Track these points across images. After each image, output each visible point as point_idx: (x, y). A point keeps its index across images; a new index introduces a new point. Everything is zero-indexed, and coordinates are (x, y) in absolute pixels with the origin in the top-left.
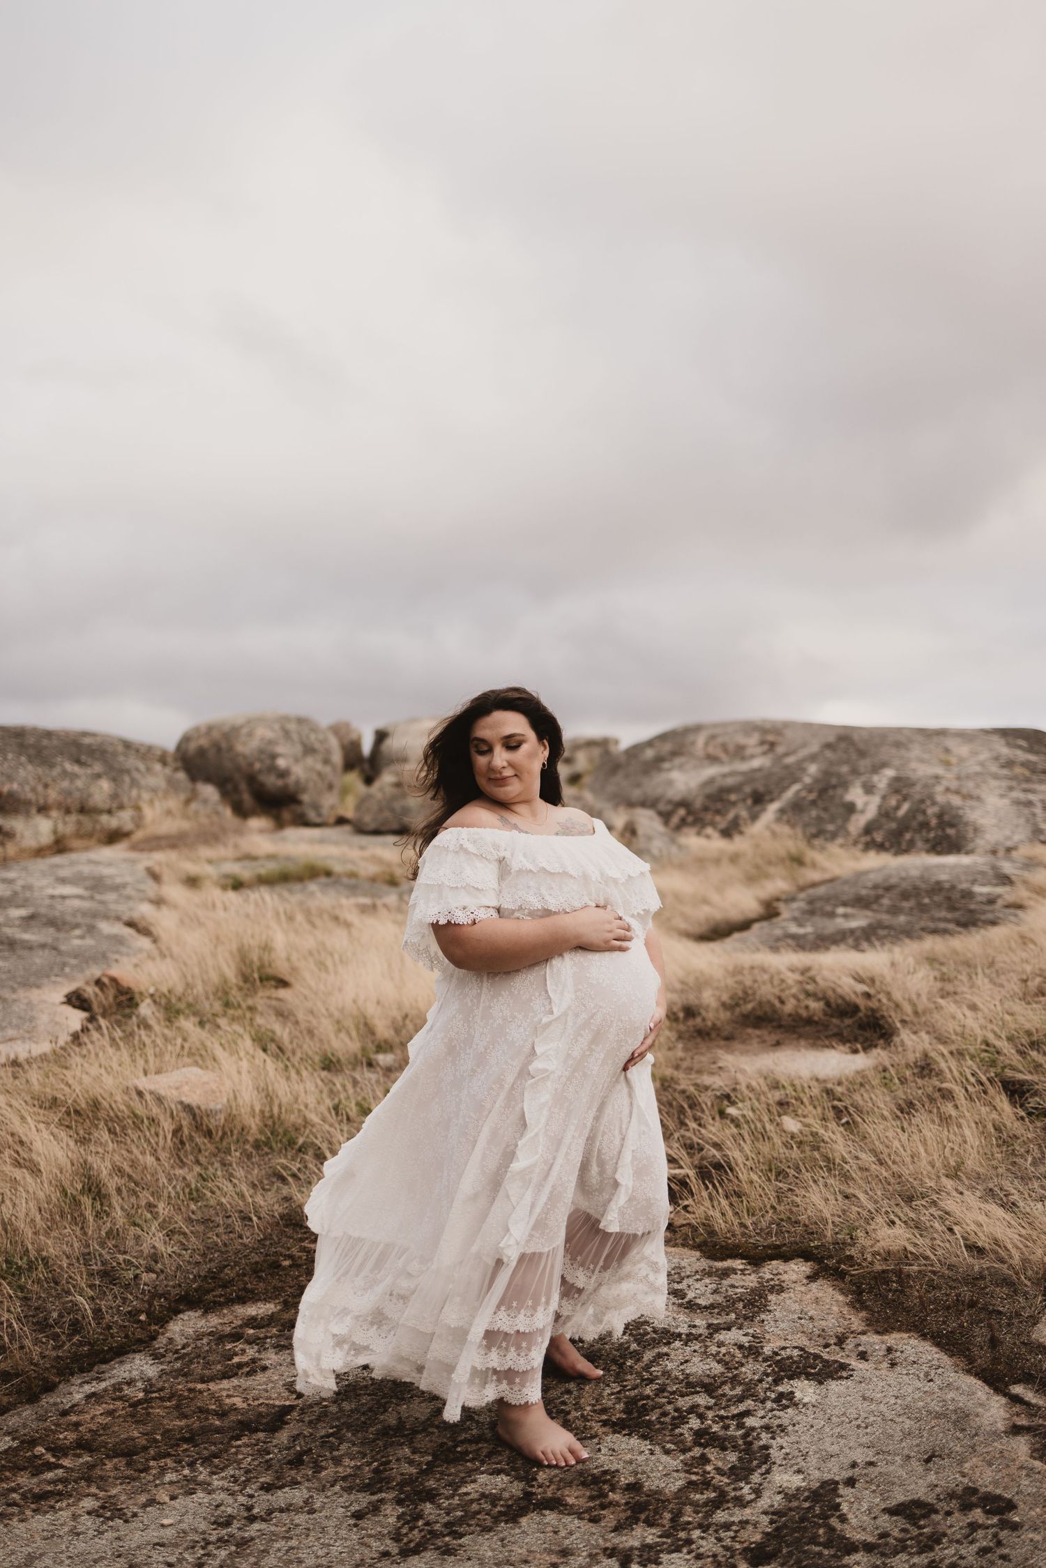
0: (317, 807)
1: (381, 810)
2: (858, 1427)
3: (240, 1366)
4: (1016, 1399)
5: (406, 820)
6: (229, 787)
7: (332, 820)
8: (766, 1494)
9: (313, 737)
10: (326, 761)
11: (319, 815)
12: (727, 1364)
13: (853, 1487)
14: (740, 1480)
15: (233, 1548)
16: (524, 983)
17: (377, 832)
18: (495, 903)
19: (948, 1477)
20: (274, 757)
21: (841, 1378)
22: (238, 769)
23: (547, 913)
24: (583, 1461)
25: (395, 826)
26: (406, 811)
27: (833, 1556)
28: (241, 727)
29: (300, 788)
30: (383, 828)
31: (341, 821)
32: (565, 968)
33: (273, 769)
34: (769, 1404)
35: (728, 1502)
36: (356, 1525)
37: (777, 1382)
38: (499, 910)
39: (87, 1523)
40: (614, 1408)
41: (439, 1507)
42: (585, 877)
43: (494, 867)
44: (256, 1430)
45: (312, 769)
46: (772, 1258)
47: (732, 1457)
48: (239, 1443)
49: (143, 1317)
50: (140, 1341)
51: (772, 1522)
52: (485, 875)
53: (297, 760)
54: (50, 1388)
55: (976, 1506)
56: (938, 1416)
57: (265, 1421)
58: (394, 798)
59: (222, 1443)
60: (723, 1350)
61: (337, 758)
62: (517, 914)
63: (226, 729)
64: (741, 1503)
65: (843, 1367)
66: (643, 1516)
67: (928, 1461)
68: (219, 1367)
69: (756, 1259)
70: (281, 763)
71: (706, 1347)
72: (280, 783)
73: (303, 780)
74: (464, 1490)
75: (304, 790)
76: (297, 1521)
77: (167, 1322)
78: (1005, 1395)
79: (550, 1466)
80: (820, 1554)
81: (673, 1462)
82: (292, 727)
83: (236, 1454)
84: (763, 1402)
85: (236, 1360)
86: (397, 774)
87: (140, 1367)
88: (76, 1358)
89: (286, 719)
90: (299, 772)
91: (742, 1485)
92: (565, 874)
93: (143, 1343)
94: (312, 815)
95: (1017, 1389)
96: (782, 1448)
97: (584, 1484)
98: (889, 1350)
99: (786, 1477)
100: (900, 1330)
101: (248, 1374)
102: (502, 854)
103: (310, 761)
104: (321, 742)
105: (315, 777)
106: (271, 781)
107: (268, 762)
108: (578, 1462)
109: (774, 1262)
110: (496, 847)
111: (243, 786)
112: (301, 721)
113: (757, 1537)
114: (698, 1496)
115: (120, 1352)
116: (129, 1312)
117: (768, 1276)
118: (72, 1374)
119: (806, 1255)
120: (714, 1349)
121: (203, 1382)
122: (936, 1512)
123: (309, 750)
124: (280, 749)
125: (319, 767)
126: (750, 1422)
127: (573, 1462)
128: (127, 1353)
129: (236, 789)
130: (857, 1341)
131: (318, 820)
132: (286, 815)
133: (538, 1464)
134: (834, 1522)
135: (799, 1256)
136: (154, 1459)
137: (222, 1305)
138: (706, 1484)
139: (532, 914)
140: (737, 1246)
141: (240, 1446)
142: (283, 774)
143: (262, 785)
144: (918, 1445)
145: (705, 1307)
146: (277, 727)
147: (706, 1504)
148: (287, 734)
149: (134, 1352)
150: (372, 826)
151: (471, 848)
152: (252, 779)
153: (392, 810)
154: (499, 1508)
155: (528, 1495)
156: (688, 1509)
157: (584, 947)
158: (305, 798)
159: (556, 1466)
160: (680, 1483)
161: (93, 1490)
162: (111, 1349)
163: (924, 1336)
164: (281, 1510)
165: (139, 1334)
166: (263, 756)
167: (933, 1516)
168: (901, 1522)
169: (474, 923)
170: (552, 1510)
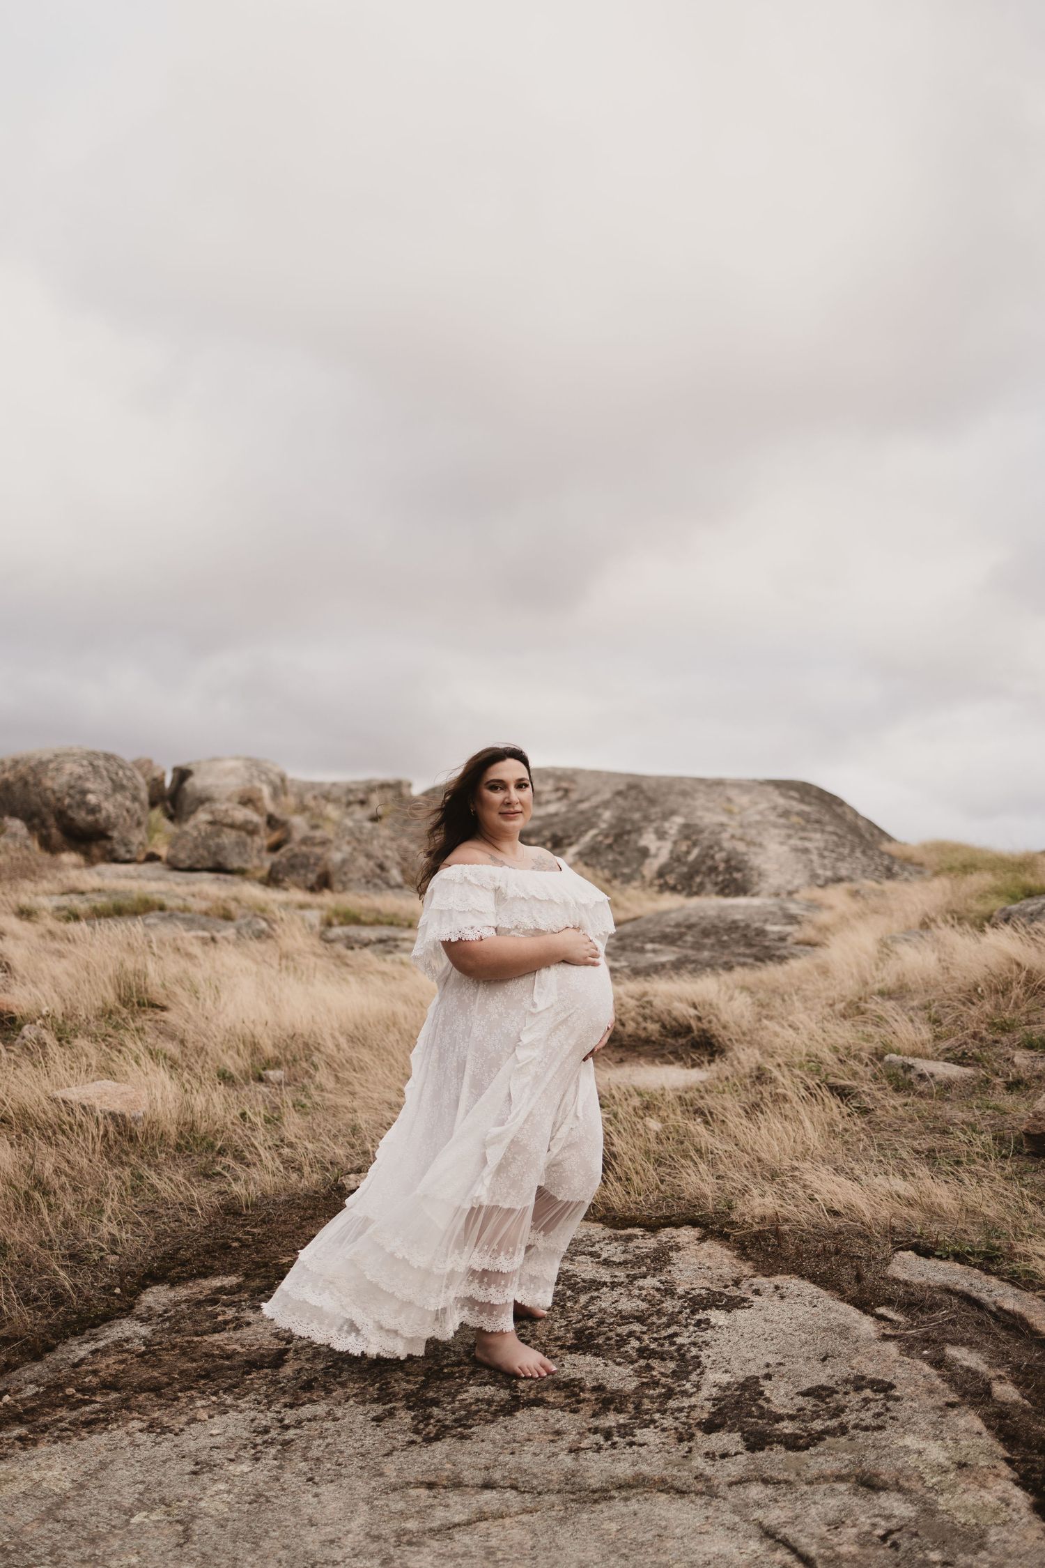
0: (126, 844)
1: (196, 847)
2: (766, 1340)
3: (226, 1322)
4: (881, 1318)
5: (220, 859)
6: (36, 821)
7: (142, 857)
8: (704, 1388)
9: (121, 773)
10: (135, 799)
11: (129, 851)
12: (650, 1301)
13: (770, 1380)
14: (682, 1380)
15: (279, 1447)
17: (191, 869)
18: (494, 924)
19: (841, 1370)
20: (84, 792)
21: (744, 1307)
22: (47, 804)
23: (539, 932)
24: (553, 1373)
25: (210, 864)
26: (220, 848)
27: (767, 1424)
28: (50, 761)
29: (110, 824)
30: (199, 866)
31: (152, 858)
32: (551, 977)
33: (83, 804)
34: (691, 1328)
35: (676, 1394)
36: (378, 1426)
37: (693, 1312)
38: (496, 929)
39: (142, 1438)
40: (566, 1337)
41: (444, 1409)
42: (566, 904)
43: (491, 895)
44: (262, 1367)
45: (122, 805)
46: (665, 1226)
47: (672, 1365)
48: (250, 1377)
49: (118, 1291)
50: (121, 1309)
51: (714, 1405)
52: (485, 901)
53: (107, 796)
54: (51, 1349)
55: (866, 1387)
56: (825, 1330)
57: (267, 1360)
58: (208, 836)
59: (237, 1377)
60: (644, 1292)
61: (144, 795)
62: (513, 933)
63: (33, 763)
64: (685, 1394)
65: (744, 1300)
66: (612, 1407)
67: (824, 1360)
68: (208, 1324)
69: (652, 1227)
70: (92, 798)
71: (630, 1291)
72: (90, 818)
73: (113, 815)
74: (460, 1397)
75: (115, 826)
76: (325, 1427)
77: (139, 1295)
78: (872, 1315)
79: (526, 1378)
80: (757, 1423)
81: (627, 1370)
82: (100, 763)
83: (252, 1384)
84: (686, 1326)
85: (220, 1318)
86: (212, 813)
87: (126, 1328)
88: (67, 1324)
89: (95, 754)
90: (109, 807)
91: (684, 1382)
92: (551, 901)
93: (127, 1311)
94: (121, 852)
95: (882, 1310)
96: (709, 1357)
97: (558, 1388)
98: (777, 1288)
99: (717, 1376)
100: (782, 1273)
101: (235, 1329)
102: (497, 884)
103: (119, 797)
104: (129, 779)
105: (125, 813)
106: (81, 817)
107: (78, 797)
108: (548, 1374)
109: (667, 1229)
110: (493, 879)
111: (51, 821)
112: (108, 757)
113: (706, 1416)
114: (651, 1392)
115: (107, 1318)
116: (103, 1287)
117: (665, 1239)
118: (67, 1337)
119: (694, 1223)
120: (636, 1292)
121: (198, 1335)
122: (837, 1392)
123: (118, 787)
124: (89, 785)
125: (128, 803)
126: (679, 1340)
127: (545, 1374)
128: (112, 1319)
129: (43, 824)
130: (749, 1282)
131: (128, 856)
132: (96, 851)
133: (517, 1377)
134: (761, 1402)
135: (687, 1224)
136: (181, 1391)
137: (186, 1280)
138: (656, 1384)
139: (526, 932)
140: (634, 1218)
141: (252, 1379)
142: (94, 810)
143: (72, 819)
144: (814, 1350)
145: (620, 1263)
146: (85, 763)
147: (659, 1396)
148: (95, 769)
149: (118, 1318)
150: (188, 863)
151: (473, 880)
152: (61, 815)
153: (207, 848)
154: (494, 1408)
155: (515, 1398)
156: (646, 1401)
157: (565, 961)
158: (115, 834)
159: (531, 1378)
160: (634, 1384)
161: (136, 1415)
162: (97, 1316)
163: (802, 1277)
164: (309, 1420)
165: (117, 1304)
166: (72, 792)
167: (835, 1395)
168: (812, 1400)
169: (481, 939)
170: (538, 1406)
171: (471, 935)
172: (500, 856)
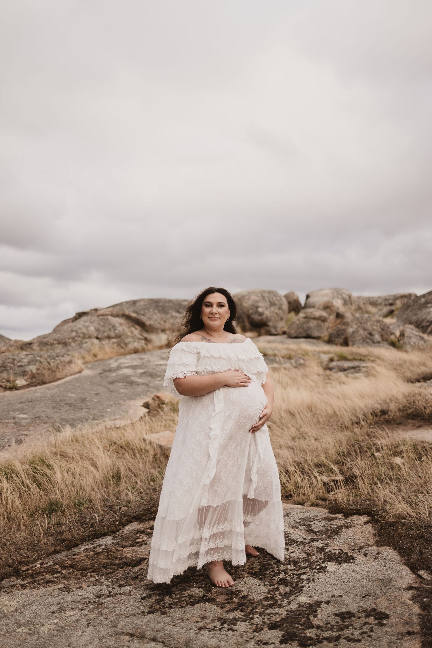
0: (275, 327)
1: (298, 328)
2: (344, 582)
3: (138, 542)
4: (419, 576)
5: (309, 332)
6: (241, 320)
7: (281, 333)
8: (292, 604)
9: (275, 299)
10: (280, 309)
11: (276, 331)
12: (308, 554)
13: (328, 604)
14: (285, 598)
15: (97, 605)
16: (206, 400)
17: (296, 337)
18: (195, 370)
19: (369, 604)
20: (257, 307)
21: (350, 562)
22: (244, 313)
23: (214, 373)
24: (232, 586)
25: (304, 335)
26: (309, 328)
27: (302, 629)
28: (246, 295)
29: (268, 320)
30: (300, 336)
31: (284, 333)
32: (220, 394)
33: (257, 312)
34: (315, 570)
35: (276, 606)
36: (140, 601)
37: (323, 562)
38: (197, 372)
39: (57, 592)
40: (256, 568)
41: (171, 598)
43: (195, 356)
44: (129, 566)
45: (273, 312)
46: (354, 514)
47: (288, 589)
48: (121, 569)
49: (117, 523)
50: (112, 532)
51: (287, 614)
52: (191, 360)
53: (267, 308)
54: (76, 546)
55: (372, 616)
56: (379, 580)
57: (133, 562)
58: (304, 323)
59: (115, 569)
60: (310, 549)
61: (285, 306)
62: (203, 374)
63: (240, 297)
64: (280, 606)
65: (353, 558)
66: (241, 608)
67: (363, 597)
68: (130, 542)
69: (347, 514)
70: (260, 310)
71: (304, 547)
72: (260, 318)
73: (269, 316)
74: (184, 592)
75: (270, 321)
76: (123, 598)
77: (126, 525)
78: (416, 574)
79: (219, 587)
80: (297, 628)
81: (265, 589)
82: (266, 295)
83: (118, 573)
84: (313, 570)
85: (138, 540)
86: (305, 313)
87: (108, 541)
88: (89, 536)
89: (264, 292)
90: (267, 313)
91: (285, 600)
92: (221, 357)
94: (273, 331)
95: (421, 572)
96: (309, 587)
97: (227, 594)
98: (378, 553)
99: (303, 598)
100: (387, 546)
101: (140, 546)
102: (198, 351)
103: (272, 309)
104: (278, 301)
105: (275, 315)
106: (256, 317)
107: (255, 309)
108: (229, 586)
109: (355, 516)
110: (196, 348)
111: (246, 320)
112: (270, 292)
113: (278, 620)
114: (266, 602)
115: (104, 535)
116: (113, 521)
117: (349, 521)
118: (85, 542)
119: (368, 514)
120: (307, 548)
121: (122, 547)
122: (354, 616)
123: (272, 304)
124: (260, 304)
125: (277, 311)
126: (303, 577)
128: (106, 535)
129: (243, 321)
130: (367, 549)
131: (276, 333)
132: (263, 331)
133: (215, 586)
134: (311, 617)
135: (366, 514)
136: (90, 573)
137: (146, 520)
138: (272, 598)
139: (208, 373)
140: (343, 509)
141: (120, 571)
142: (261, 314)
143: (253, 319)
144: (363, 591)
145: (316, 532)
146: (260, 295)
147: (267, 606)
148: (263, 298)
149: (109, 535)
150: (295, 335)
151: (186, 349)
152: (249, 317)
153: (303, 328)
154: (191, 600)
155: (204, 596)
156: (260, 607)
157: (227, 386)
158: (270, 324)
159: (221, 587)
160: (263, 597)
161: (65, 581)
162: (101, 534)
163: (395, 549)
164: (120, 594)
165: (114, 529)
166: (253, 307)
167: (352, 618)
168: (338, 619)
169: (186, 377)
170: (209, 602)
171: (181, 376)
172: (209, 337)
